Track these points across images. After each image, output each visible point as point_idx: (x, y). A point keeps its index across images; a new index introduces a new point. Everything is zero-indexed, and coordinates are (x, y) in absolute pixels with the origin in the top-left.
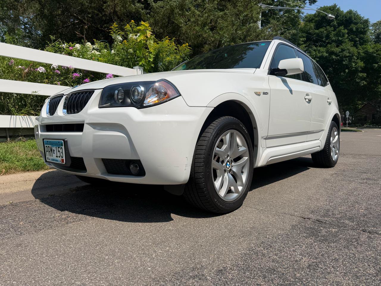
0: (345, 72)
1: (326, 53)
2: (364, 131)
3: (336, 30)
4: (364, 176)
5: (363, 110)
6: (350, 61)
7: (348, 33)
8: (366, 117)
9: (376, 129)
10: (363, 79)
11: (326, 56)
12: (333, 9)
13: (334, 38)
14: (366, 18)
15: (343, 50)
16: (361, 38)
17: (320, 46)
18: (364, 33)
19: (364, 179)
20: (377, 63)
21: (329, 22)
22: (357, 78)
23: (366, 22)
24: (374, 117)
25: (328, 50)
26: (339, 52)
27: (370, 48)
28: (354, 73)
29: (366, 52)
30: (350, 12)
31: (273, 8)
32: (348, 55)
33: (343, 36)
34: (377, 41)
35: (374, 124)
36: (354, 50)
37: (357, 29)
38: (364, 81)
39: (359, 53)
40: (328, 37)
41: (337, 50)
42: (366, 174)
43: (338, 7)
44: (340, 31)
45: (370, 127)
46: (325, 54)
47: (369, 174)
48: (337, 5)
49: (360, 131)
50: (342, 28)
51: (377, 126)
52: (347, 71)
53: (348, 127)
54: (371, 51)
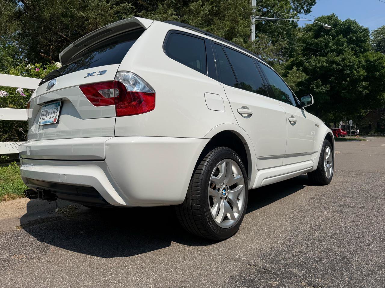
0: (346, 81)
1: (327, 63)
2: (368, 139)
3: (334, 39)
4: (343, 201)
5: (367, 119)
6: (351, 70)
7: (347, 42)
8: (370, 125)
9: (380, 138)
10: (365, 88)
11: (326, 66)
12: (331, 18)
13: (333, 48)
14: (365, 27)
15: (343, 60)
16: (361, 47)
17: (320, 56)
18: (364, 42)
19: (340, 206)
20: (378, 71)
21: (327, 32)
22: (359, 86)
23: (366, 30)
24: (379, 126)
25: (329, 60)
26: (340, 62)
27: (371, 56)
28: (355, 82)
29: (368, 61)
30: (349, 21)
31: (267, 19)
32: (349, 64)
33: (343, 45)
34: (378, 49)
35: (380, 133)
36: (354, 59)
37: (357, 38)
38: (366, 90)
39: (360, 62)
40: (327, 45)
41: (338, 59)
42: (345, 199)
43: (336, 16)
44: (339, 40)
45: (374, 136)
46: (325, 64)
47: (349, 199)
48: (336, 15)
49: (364, 140)
50: (341, 36)
51: (382, 134)
52: (348, 79)
53: (352, 135)
54: (372, 59)
